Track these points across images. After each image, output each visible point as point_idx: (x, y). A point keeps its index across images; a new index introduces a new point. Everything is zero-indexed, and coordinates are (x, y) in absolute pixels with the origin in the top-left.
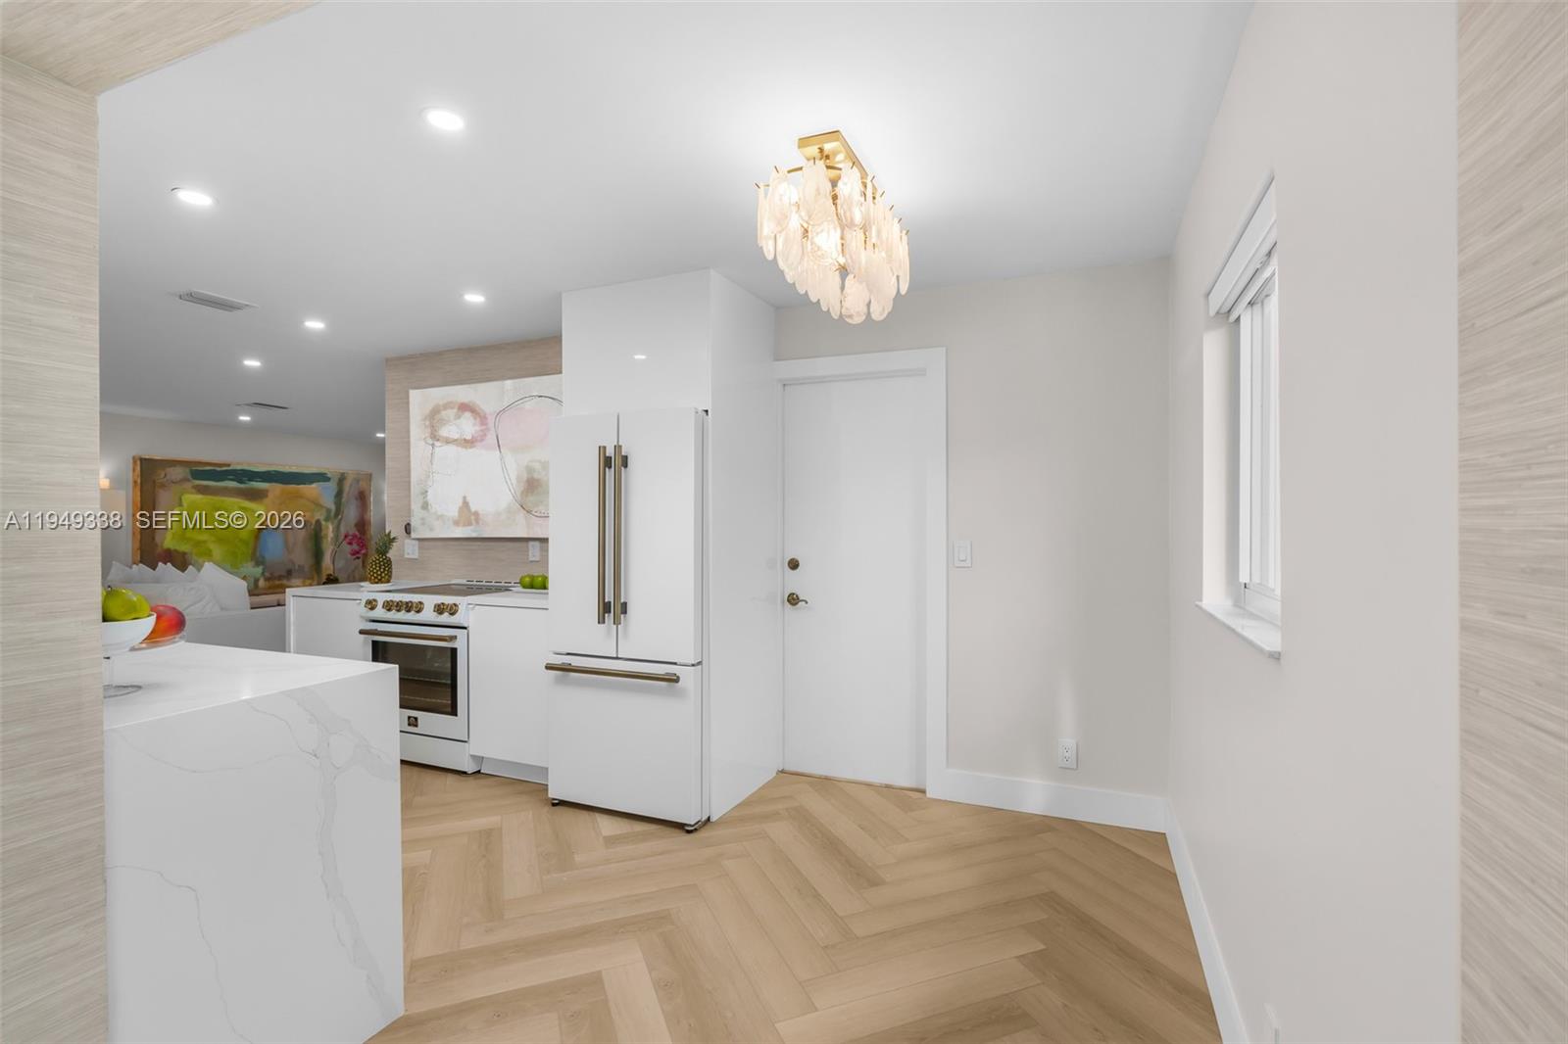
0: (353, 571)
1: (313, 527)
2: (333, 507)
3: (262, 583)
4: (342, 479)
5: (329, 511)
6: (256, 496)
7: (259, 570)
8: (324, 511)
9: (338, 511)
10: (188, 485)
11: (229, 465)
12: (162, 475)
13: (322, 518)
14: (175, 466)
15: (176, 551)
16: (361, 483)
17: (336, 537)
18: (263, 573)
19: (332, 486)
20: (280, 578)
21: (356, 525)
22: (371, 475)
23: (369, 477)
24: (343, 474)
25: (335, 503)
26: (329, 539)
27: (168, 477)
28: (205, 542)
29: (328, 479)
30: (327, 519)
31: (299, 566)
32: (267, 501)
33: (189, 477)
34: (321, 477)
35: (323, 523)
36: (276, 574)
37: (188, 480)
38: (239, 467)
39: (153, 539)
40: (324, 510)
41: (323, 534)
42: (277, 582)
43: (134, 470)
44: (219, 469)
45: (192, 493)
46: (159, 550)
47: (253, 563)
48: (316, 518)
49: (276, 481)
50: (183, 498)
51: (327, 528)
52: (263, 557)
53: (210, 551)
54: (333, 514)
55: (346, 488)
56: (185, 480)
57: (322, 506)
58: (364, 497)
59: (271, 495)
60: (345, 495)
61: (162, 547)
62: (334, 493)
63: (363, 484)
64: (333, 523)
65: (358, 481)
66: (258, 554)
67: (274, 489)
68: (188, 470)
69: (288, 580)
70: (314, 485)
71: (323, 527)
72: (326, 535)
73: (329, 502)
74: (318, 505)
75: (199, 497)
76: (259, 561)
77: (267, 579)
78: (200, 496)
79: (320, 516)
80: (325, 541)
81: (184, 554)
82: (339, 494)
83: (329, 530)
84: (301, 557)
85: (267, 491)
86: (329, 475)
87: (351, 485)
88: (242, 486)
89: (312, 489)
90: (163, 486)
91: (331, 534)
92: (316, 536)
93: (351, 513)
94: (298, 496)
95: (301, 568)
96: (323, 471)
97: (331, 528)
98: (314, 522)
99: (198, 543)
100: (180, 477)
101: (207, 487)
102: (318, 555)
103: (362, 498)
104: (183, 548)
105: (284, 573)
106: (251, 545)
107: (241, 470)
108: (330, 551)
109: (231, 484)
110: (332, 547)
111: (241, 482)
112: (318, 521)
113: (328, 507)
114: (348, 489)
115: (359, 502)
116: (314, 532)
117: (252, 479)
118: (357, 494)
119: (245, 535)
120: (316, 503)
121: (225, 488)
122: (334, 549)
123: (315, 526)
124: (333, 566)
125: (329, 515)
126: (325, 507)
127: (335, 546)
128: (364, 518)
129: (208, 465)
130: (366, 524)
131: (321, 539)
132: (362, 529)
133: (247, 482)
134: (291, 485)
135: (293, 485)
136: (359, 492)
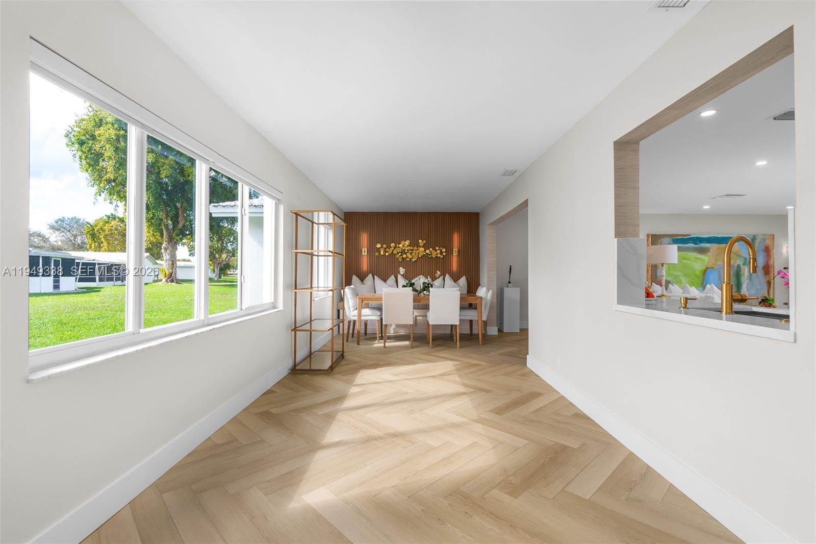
1: (735, 269)
4: (754, 239)
5: (745, 259)
6: (703, 251)
8: (742, 259)
11: (690, 235)
12: (660, 243)
13: (741, 263)
14: (665, 237)
16: (766, 241)
17: (750, 275)
21: (764, 268)
22: (773, 235)
23: (773, 237)
24: (754, 236)
26: (746, 276)
28: (678, 276)
30: (744, 264)
32: (709, 254)
33: (672, 243)
35: (742, 266)
38: (695, 236)
39: (656, 274)
41: (742, 273)
43: (648, 240)
44: (685, 238)
48: (738, 263)
49: (713, 243)
51: (744, 269)
53: (681, 280)
54: (748, 261)
57: (740, 256)
59: (711, 250)
63: (768, 242)
64: (747, 267)
65: (764, 240)
67: (713, 247)
68: (671, 239)
71: (742, 269)
72: (744, 274)
74: (738, 255)
80: (743, 277)
83: (745, 272)
85: (709, 248)
86: (745, 238)
87: (760, 242)
88: (697, 246)
92: (737, 274)
93: (760, 260)
96: (742, 235)
97: (747, 269)
98: (736, 266)
99: (676, 277)
100: (668, 243)
102: (738, 285)
103: (767, 250)
106: (701, 278)
107: (696, 237)
108: (746, 283)
109: (691, 245)
110: (747, 281)
111: (696, 244)
112: (739, 266)
113: (745, 256)
114: (757, 245)
115: (765, 253)
116: (735, 272)
117: (701, 242)
118: (763, 248)
119: (698, 273)
120: (736, 254)
121: (688, 248)
122: (748, 283)
123: (737, 268)
124: (748, 293)
125: (745, 262)
126: (743, 257)
127: (749, 280)
128: (769, 263)
129: (680, 236)
130: (770, 267)
131: (740, 276)
132: (767, 270)
133: (699, 244)
134: (722, 244)
135: (724, 244)
136: (765, 247)
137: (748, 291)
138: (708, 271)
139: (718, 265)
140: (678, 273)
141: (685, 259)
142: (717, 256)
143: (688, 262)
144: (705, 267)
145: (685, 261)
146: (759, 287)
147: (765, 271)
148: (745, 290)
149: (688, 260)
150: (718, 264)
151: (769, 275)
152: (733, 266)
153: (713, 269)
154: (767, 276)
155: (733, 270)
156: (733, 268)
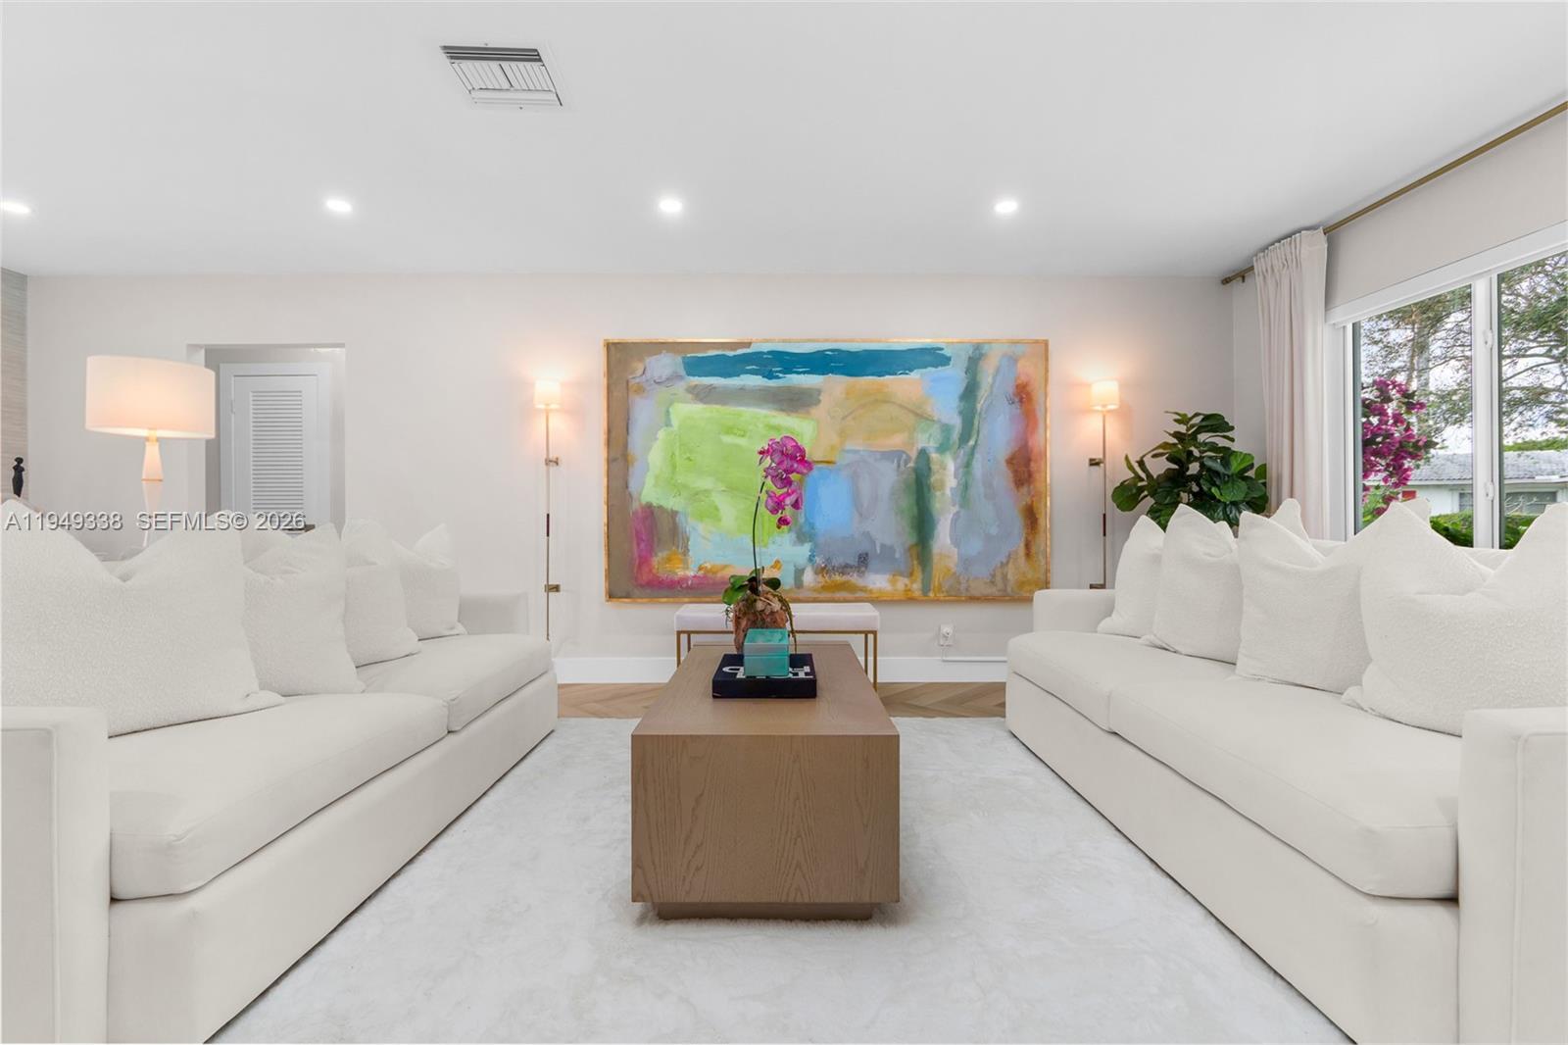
0: (1003, 565)
1: (911, 464)
2: (956, 422)
3: (809, 577)
5: (946, 429)
6: (796, 402)
7: (805, 549)
8: (935, 430)
9: (968, 430)
10: (680, 388)
11: (748, 345)
12: (640, 371)
13: (931, 445)
14: (660, 353)
15: (660, 507)
16: (1020, 364)
17: (965, 488)
18: (811, 559)
19: (953, 376)
20: (844, 569)
21: (1010, 461)
22: (1046, 343)
23: (1043, 349)
24: (978, 347)
25: (960, 413)
26: (948, 492)
27: (648, 374)
28: (707, 492)
29: (945, 361)
30: (942, 449)
31: (883, 546)
32: (818, 411)
33: (683, 373)
34: (932, 357)
35: (934, 456)
36: (838, 561)
37: (680, 378)
38: (766, 348)
39: (627, 487)
40: (936, 426)
41: (934, 480)
42: (838, 578)
44: (731, 353)
45: (685, 402)
46: (635, 506)
47: (793, 536)
48: (920, 446)
49: (833, 371)
50: (671, 410)
51: (944, 467)
52: (812, 526)
53: (717, 509)
54: (955, 435)
55: (986, 379)
56: (675, 377)
57: (931, 421)
58: (1031, 400)
59: (827, 399)
60: (983, 393)
61: (639, 500)
62: (960, 388)
63: (1027, 369)
64: (955, 459)
65: (1013, 360)
66: (801, 520)
67: (832, 386)
68: (679, 359)
69: (861, 574)
70: (915, 375)
71: (934, 467)
72: (942, 482)
73: (946, 409)
74: (921, 416)
75: (697, 409)
76: (803, 538)
77: (821, 571)
78: (699, 407)
79: (927, 440)
80: (938, 493)
81: (674, 514)
82: (970, 392)
83: (947, 473)
84: (889, 529)
85: (819, 392)
86: (947, 352)
87: (998, 371)
88: (772, 383)
89: (905, 385)
90: (640, 390)
91: (951, 482)
92: (920, 485)
93: (998, 434)
94: (883, 399)
95: (887, 550)
96: (936, 342)
97: (951, 466)
98: (914, 454)
99: (696, 495)
100: (666, 372)
101: (711, 389)
102: (922, 524)
103: (1024, 397)
104: (671, 503)
105: (853, 561)
107: (769, 353)
108: (950, 516)
109: (753, 381)
110: (954, 509)
111: (770, 376)
112: (923, 453)
113: (945, 420)
114: (990, 380)
115: (1016, 410)
116: (914, 476)
117: (788, 370)
118: (1011, 390)
120: (917, 415)
121: (742, 389)
122: (957, 514)
123: (916, 463)
124: (956, 550)
125: (947, 438)
126: (939, 421)
127: (961, 506)
128: (1030, 444)
129: (714, 348)
130: (1033, 458)
131: (929, 490)
132: (1024, 469)
133: (781, 375)
134: (865, 378)
135: (870, 377)
136: (1017, 386)
137: (956, 542)
138: (814, 475)
139: (848, 451)
140: (705, 483)
141: (729, 431)
142: (843, 419)
145: (728, 439)
146: (994, 531)
147: (1016, 472)
148: (948, 541)
149: (743, 436)
150: (849, 446)
151: (1032, 487)
152: (904, 456)
153: (831, 466)
154: (1024, 490)
155: (902, 467)
156: (902, 462)
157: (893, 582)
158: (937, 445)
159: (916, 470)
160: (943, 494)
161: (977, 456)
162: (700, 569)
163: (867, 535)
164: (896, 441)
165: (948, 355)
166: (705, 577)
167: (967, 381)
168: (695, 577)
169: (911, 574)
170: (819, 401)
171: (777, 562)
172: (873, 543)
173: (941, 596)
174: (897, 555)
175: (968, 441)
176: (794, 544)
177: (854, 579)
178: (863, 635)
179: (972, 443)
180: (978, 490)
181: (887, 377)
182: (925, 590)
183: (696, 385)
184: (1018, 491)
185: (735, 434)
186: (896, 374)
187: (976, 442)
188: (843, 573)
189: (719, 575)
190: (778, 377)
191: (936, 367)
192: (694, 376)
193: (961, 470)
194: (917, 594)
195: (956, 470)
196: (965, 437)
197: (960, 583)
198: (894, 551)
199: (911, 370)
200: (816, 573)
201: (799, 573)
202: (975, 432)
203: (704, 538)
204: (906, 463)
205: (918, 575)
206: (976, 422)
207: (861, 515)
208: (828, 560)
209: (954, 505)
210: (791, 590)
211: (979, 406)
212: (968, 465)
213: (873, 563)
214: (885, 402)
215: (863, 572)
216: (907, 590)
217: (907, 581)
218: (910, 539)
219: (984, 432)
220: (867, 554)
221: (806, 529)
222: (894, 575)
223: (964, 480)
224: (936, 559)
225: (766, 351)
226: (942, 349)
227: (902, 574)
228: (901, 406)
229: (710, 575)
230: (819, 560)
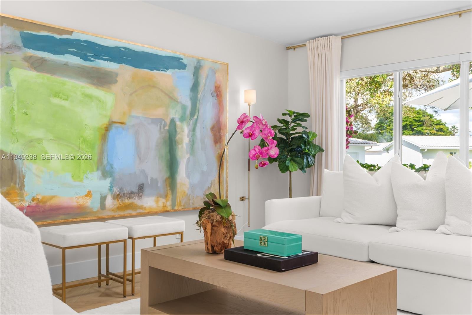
0: (209, 188)
1: (167, 128)
2: (189, 104)
3: (109, 202)
4: (197, 69)
5: (184, 107)
6: (102, 80)
7: (107, 182)
8: (179, 107)
9: (194, 109)
10: (18, 56)
11: (70, 33)
13: (177, 117)
16: (217, 75)
17: (193, 143)
18: (110, 189)
19: (187, 76)
20: (130, 195)
21: (212, 129)
22: (228, 65)
23: (226, 68)
24: (199, 61)
25: (191, 99)
26: (184, 146)
28: (39, 140)
29: (182, 66)
30: (182, 119)
31: (152, 179)
32: (116, 88)
33: (21, 45)
34: (177, 63)
35: (178, 123)
36: (127, 190)
38: (82, 37)
40: (179, 105)
41: (178, 137)
42: (127, 201)
44: (58, 37)
47: (100, 173)
48: (171, 116)
49: (125, 62)
50: (10, 73)
51: (182, 130)
52: (112, 167)
53: (47, 153)
54: (188, 112)
55: (202, 81)
56: (14, 47)
57: (177, 102)
58: (221, 95)
59: (120, 80)
60: (201, 88)
62: (190, 84)
63: (219, 78)
64: (188, 125)
65: (214, 71)
66: (105, 162)
67: (124, 72)
68: (17, 33)
69: (140, 197)
70: (169, 72)
71: (178, 130)
72: (182, 140)
73: (184, 96)
74: (173, 99)
75: (32, 75)
76: (105, 174)
77: (117, 197)
78: (33, 74)
79: (174, 114)
80: (180, 146)
82: (195, 87)
83: (185, 134)
84: (155, 168)
85: (117, 75)
86: (185, 61)
87: (207, 77)
88: (87, 64)
89: (164, 78)
91: (186, 140)
92: (170, 141)
93: (207, 113)
94: (152, 85)
95: (154, 181)
96: (178, 55)
97: (186, 130)
98: (168, 122)
99: (31, 142)
100: (7, 42)
101: (43, 61)
102: (172, 165)
103: (218, 94)
105: (135, 189)
106: (97, 150)
108: (185, 160)
109: (74, 60)
110: (187, 156)
111: (85, 58)
112: (173, 121)
113: (183, 103)
114: (204, 81)
115: (215, 100)
116: (168, 135)
117: (97, 56)
118: (213, 89)
119: (90, 134)
120: (170, 97)
121: (66, 65)
122: (189, 159)
123: (169, 127)
124: (188, 180)
125: (184, 113)
126: (181, 103)
127: (191, 154)
128: (221, 120)
129: (45, 30)
130: (222, 128)
131: (176, 145)
132: (219, 134)
133: (93, 59)
134: (143, 69)
135: (146, 70)
136: (216, 87)
137: (188, 176)
138: (113, 131)
139: (133, 117)
140: (38, 133)
141: (57, 95)
142: (131, 95)
143: (66, 104)
144: (105, 121)
145: (55, 101)
146: (205, 169)
147: (214, 136)
148: (185, 175)
149: (66, 100)
150: (134, 114)
151: (221, 144)
152: (163, 122)
153: (123, 126)
154: (218, 145)
155: (162, 130)
156: (162, 126)
157: (157, 202)
158: (179, 117)
159: (169, 131)
160: (182, 147)
161: (198, 125)
162: (33, 200)
163: (143, 172)
164: (159, 112)
165: (185, 63)
166: (37, 206)
167: (193, 81)
168: (29, 206)
169: (166, 196)
170: (117, 81)
171: (89, 192)
172: (146, 177)
173: (181, 208)
174: (159, 185)
175: (194, 116)
176: (100, 179)
177: (136, 201)
178: (153, 238)
179: (196, 117)
180: (198, 145)
181: (155, 71)
182: (173, 205)
183: (31, 57)
184: (216, 145)
185: (61, 98)
186: (159, 70)
187: (198, 116)
188: (130, 198)
189: (48, 203)
190: (91, 61)
191: (180, 70)
192: (30, 48)
193: (191, 133)
194: (169, 208)
195: (189, 132)
196: (192, 114)
197: (190, 200)
198: (158, 182)
199: (168, 70)
200: (114, 198)
201: (103, 199)
202: (197, 111)
203: (37, 176)
204: (164, 127)
205: (170, 196)
206: (198, 105)
207: (140, 159)
208: (121, 189)
209: (187, 154)
210: (98, 211)
211: (199, 96)
212: (194, 130)
213: (147, 190)
214: (154, 87)
215: (141, 196)
216: (164, 206)
217: (163, 200)
218: (165, 174)
219: (201, 111)
220: (143, 184)
221: (108, 168)
222: (157, 197)
223: (192, 140)
224: (178, 186)
225: (83, 39)
226: (182, 59)
227: (161, 197)
228: (162, 91)
229: (41, 204)
230: (116, 190)
